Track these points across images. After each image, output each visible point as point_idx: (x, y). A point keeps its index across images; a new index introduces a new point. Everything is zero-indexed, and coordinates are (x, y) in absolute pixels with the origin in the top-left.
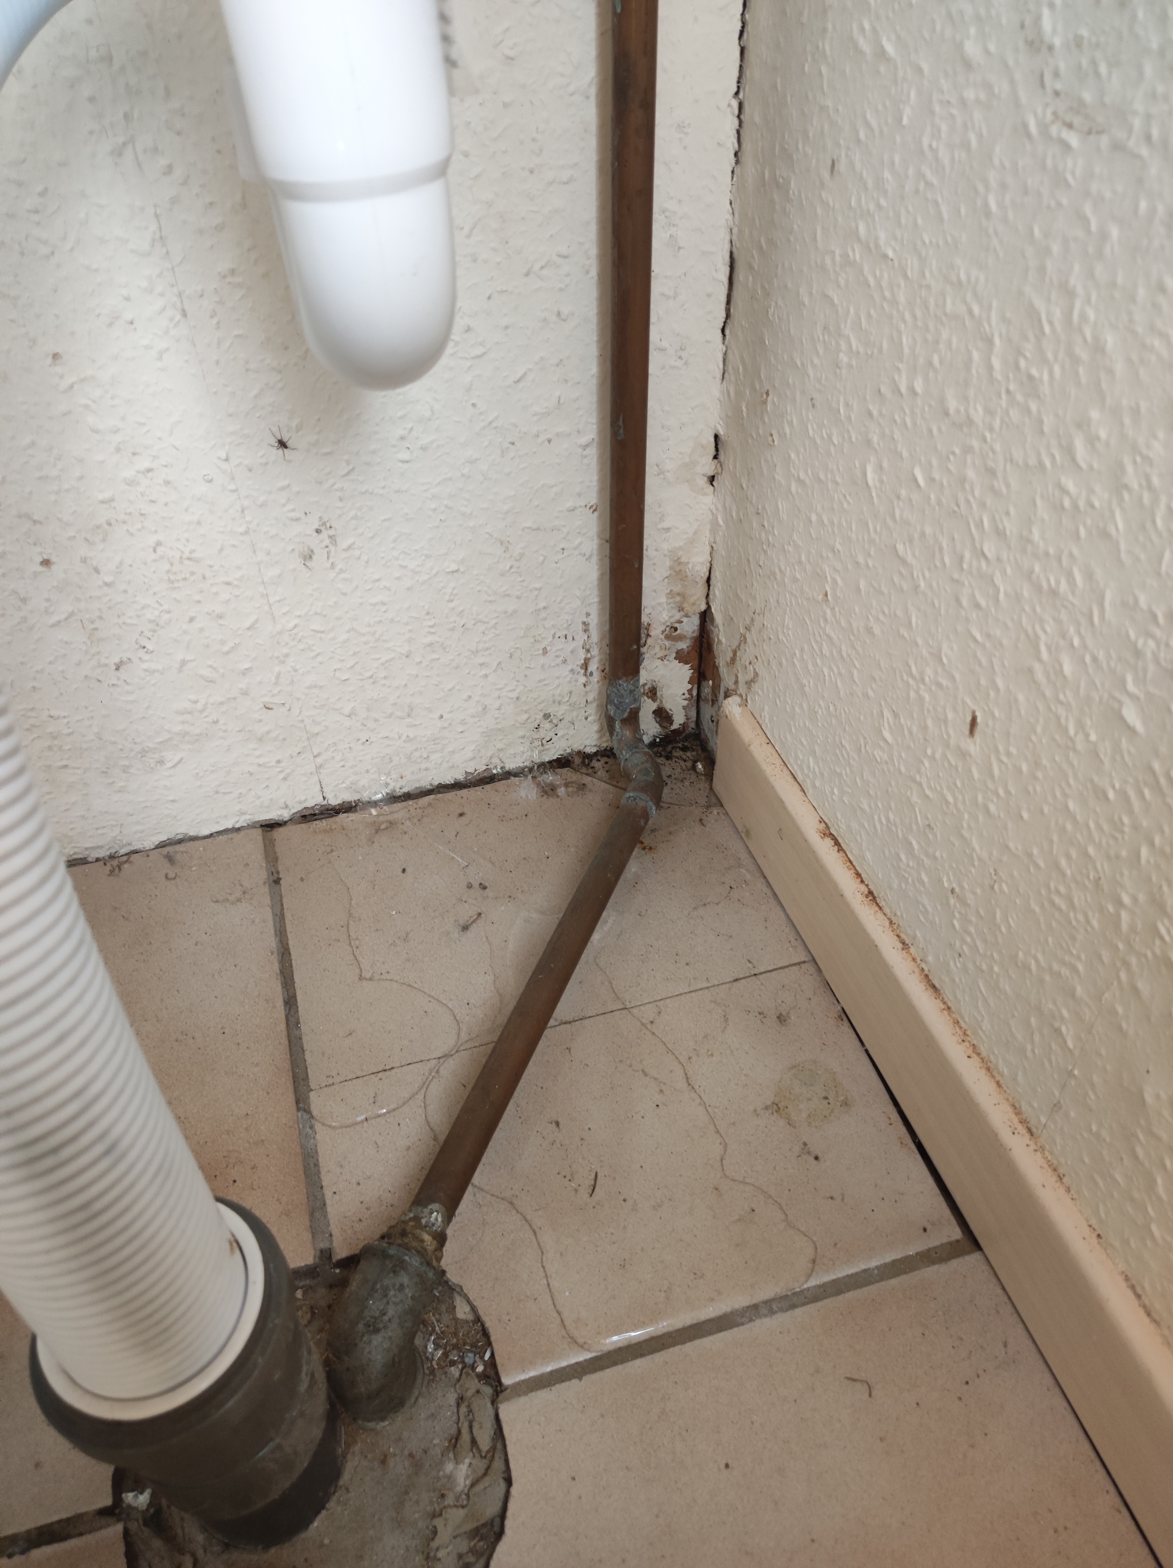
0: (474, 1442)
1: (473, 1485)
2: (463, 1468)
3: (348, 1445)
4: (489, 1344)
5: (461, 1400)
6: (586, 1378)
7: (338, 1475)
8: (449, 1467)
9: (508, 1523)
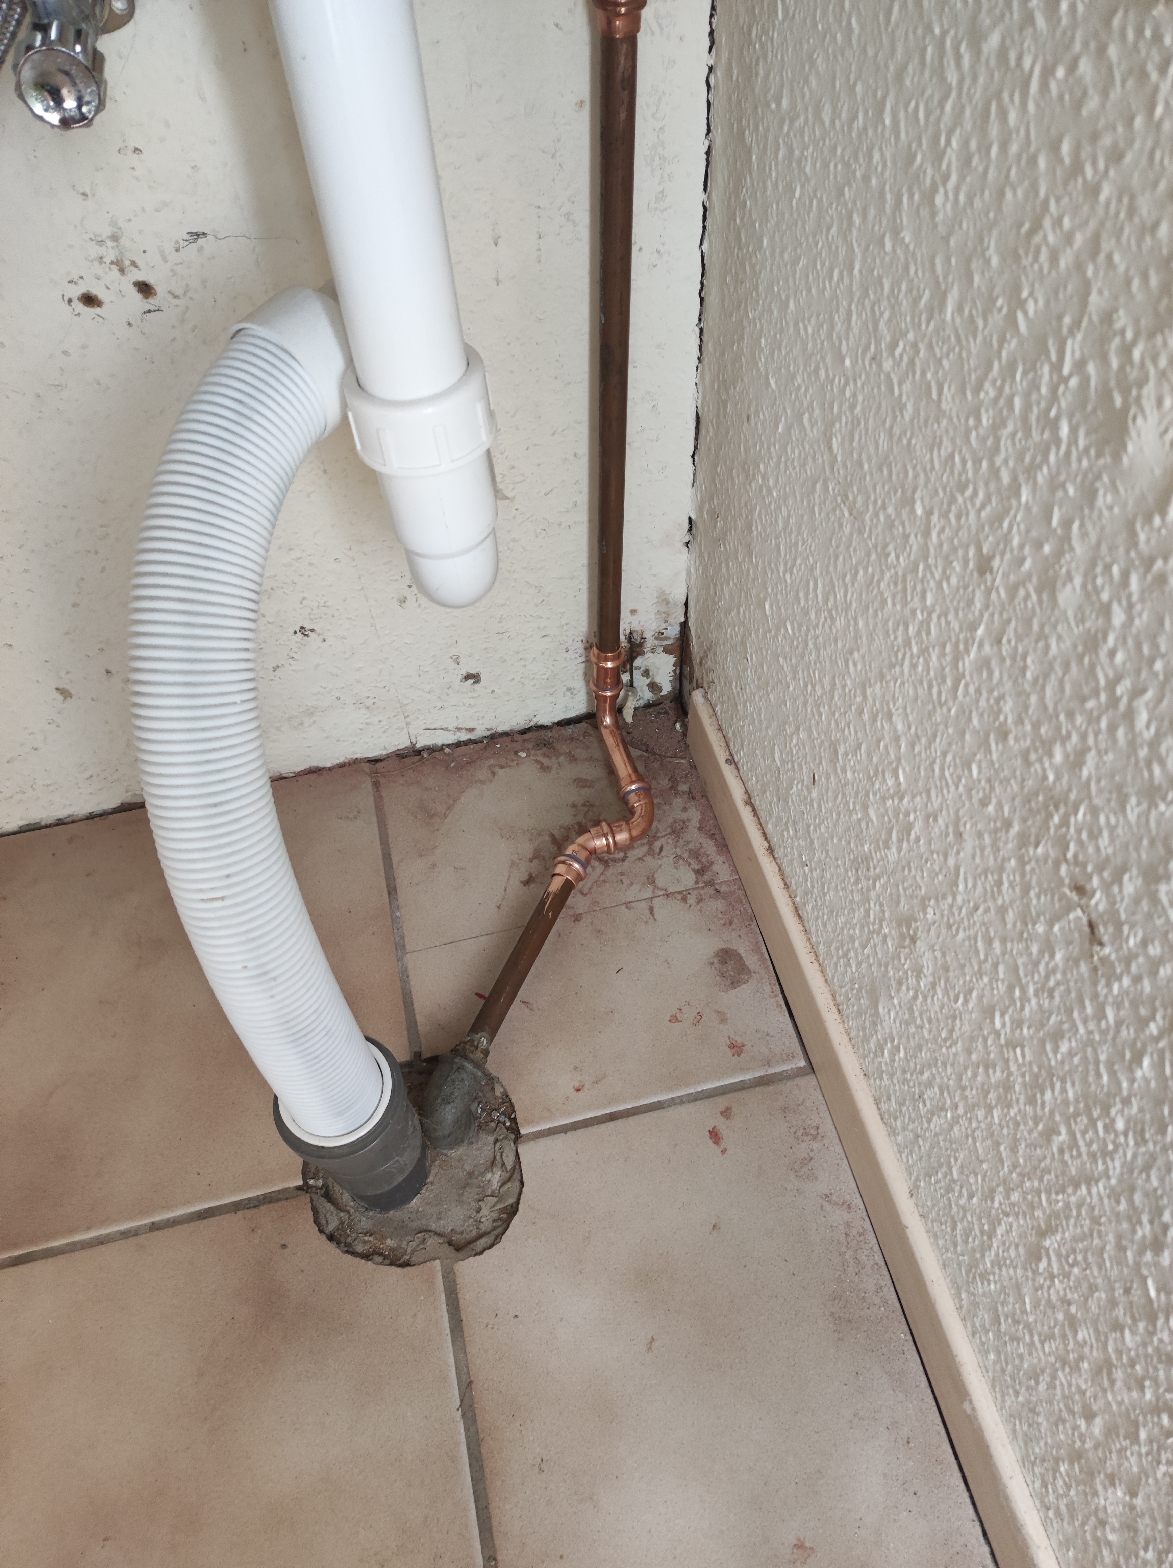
0: (503, 1164)
1: (501, 1186)
2: (497, 1177)
3: (433, 1162)
4: (514, 1111)
5: (496, 1141)
6: (569, 1134)
7: (427, 1178)
8: (489, 1176)
9: (521, 1207)
